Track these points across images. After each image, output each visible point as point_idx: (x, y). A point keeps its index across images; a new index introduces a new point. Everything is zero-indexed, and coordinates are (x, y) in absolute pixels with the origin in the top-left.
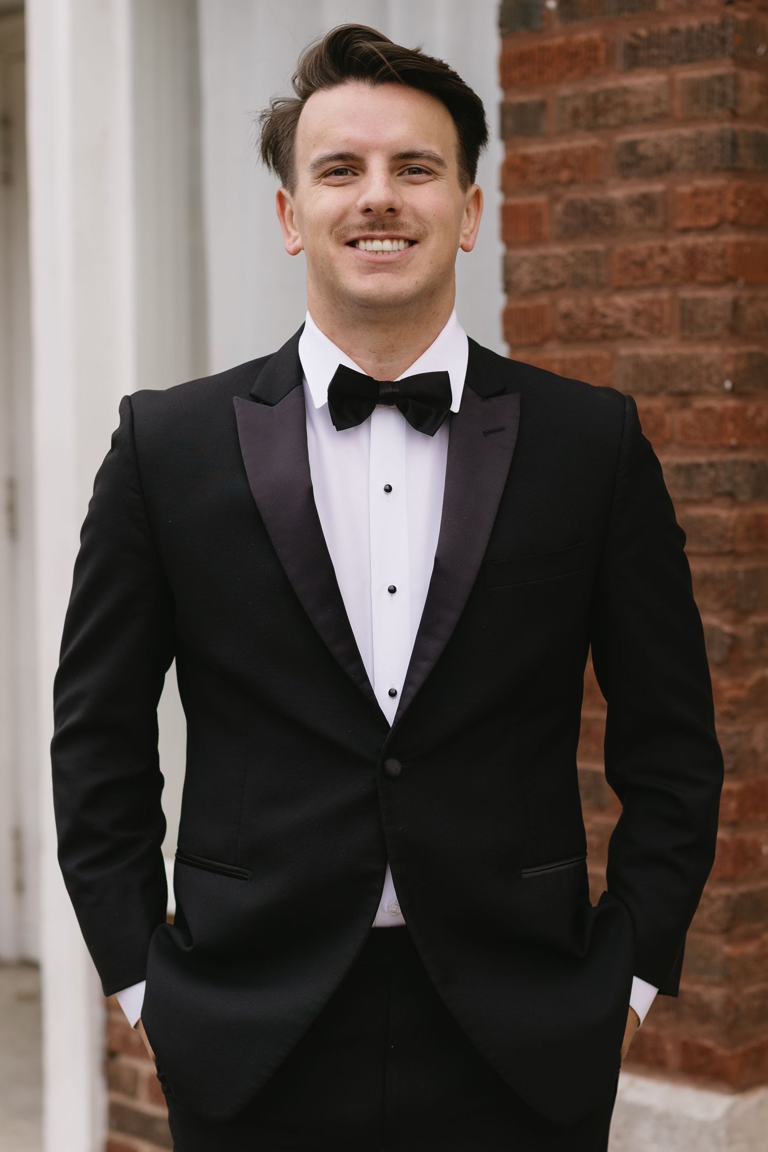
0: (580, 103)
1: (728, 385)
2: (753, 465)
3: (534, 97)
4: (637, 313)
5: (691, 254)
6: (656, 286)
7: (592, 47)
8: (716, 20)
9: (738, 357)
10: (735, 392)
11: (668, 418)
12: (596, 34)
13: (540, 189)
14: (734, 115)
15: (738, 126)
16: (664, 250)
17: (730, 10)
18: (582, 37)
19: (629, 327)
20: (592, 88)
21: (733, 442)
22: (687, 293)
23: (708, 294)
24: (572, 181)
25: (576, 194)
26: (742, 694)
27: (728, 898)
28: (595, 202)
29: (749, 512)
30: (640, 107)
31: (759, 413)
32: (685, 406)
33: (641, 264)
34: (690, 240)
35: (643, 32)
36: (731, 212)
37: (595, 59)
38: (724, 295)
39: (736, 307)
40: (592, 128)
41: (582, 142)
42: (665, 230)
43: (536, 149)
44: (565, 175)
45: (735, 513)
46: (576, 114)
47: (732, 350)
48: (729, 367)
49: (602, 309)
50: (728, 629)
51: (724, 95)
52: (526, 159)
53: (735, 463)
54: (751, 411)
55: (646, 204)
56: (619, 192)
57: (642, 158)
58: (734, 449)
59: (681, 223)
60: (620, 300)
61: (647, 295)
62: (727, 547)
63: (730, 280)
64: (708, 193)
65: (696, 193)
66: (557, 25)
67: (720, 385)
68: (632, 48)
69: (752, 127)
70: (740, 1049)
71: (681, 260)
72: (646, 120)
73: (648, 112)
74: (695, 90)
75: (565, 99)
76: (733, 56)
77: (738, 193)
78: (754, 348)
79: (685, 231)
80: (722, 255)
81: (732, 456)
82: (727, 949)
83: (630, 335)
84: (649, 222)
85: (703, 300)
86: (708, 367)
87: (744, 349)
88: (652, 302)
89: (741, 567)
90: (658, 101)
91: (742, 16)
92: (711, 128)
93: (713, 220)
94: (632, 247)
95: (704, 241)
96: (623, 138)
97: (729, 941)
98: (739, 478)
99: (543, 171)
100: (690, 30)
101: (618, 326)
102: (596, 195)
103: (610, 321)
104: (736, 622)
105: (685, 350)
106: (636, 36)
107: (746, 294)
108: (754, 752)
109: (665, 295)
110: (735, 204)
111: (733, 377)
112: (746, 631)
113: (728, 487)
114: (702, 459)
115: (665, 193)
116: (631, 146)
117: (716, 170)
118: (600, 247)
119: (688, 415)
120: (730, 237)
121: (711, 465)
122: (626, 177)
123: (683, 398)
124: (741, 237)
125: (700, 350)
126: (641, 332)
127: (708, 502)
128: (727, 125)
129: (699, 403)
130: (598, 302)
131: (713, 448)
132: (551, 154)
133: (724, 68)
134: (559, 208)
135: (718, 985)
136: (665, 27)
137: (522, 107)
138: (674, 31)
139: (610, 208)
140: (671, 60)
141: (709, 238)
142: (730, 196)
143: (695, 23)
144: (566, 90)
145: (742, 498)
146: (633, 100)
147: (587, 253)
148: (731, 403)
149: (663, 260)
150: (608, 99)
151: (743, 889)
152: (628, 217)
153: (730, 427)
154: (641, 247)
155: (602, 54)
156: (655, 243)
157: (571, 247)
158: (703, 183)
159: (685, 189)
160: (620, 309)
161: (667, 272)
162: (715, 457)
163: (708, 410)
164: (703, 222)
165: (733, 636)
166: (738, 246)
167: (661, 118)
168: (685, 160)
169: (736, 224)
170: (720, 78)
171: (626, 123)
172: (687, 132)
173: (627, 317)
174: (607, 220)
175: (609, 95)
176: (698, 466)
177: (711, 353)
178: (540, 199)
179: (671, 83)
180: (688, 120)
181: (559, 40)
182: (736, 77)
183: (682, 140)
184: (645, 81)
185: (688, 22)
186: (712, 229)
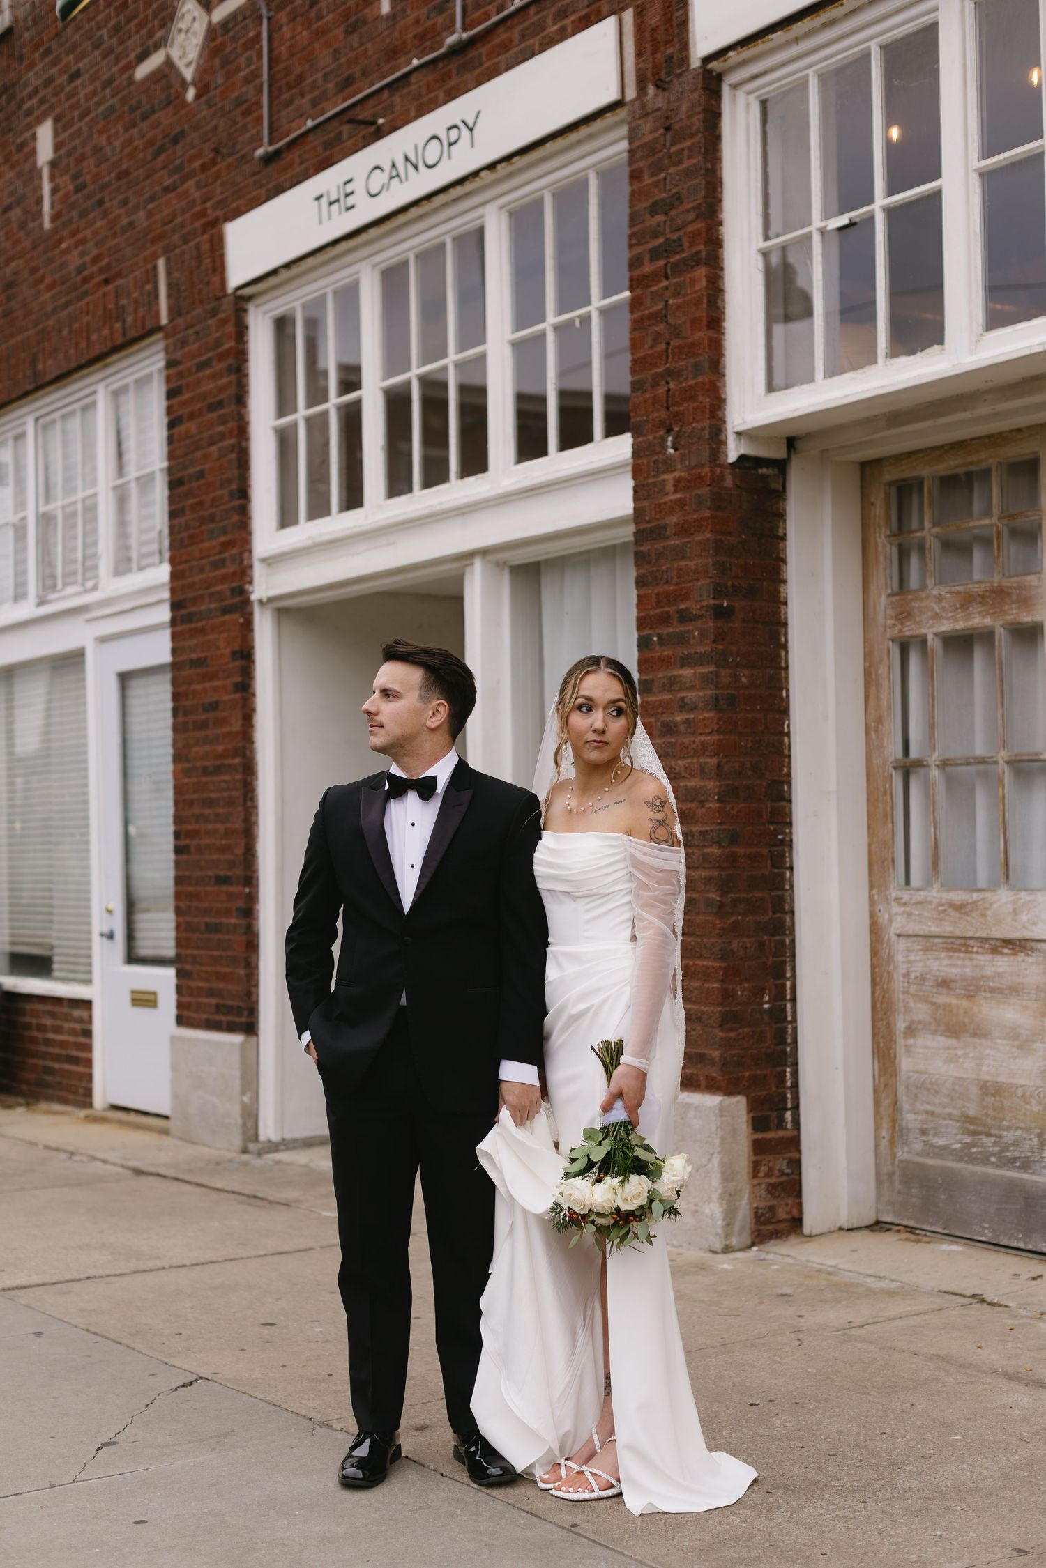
0: (665, 680)
1: (716, 797)
2: (729, 831)
3: (651, 677)
4: (686, 768)
5: (703, 743)
6: (692, 757)
7: (669, 657)
8: (710, 650)
9: (720, 786)
10: (719, 800)
11: (697, 812)
12: (670, 652)
13: (652, 715)
14: (717, 688)
15: (718, 692)
16: (694, 742)
17: (714, 645)
18: (665, 653)
19: (683, 774)
20: (669, 675)
21: (719, 821)
22: (702, 760)
23: (709, 760)
24: (663, 713)
25: (665, 718)
26: (726, 926)
27: (720, 1011)
28: (671, 722)
29: (727, 850)
30: (685, 683)
31: (732, 809)
32: (703, 806)
33: (687, 748)
34: (703, 738)
35: (686, 652)
36: (716, 727)
37: (670, 662)
38: (714, 761)
39: (718, 765)
40: (669, 691)
41: (666, 696)
42: (694, 733)
43: (651, 699)
44: (660, 710)
45: (720, 850)
46: (664, 685)
47: (718, 783)
48: (717, 790)
49: (674, 766)
50: (718, 899)
51: (712, 679)
52: (647, 702)
53: (720, 830)
54: (728, 808)
55: (687, 722)
56: (679, 718)
57: (686, 704)
58: (719, 824)
59: (699, 731)
60: (680, 762)
61: (689, 761)
62: (717, 865)
63: (717, 755)
64: (708, 719)
65: (704, 719)
66: (657, 648)
67: (713, 798)
68: (682, 659)
69: (725, 692)
70: (726, 1077)
71: (700, 746)
72: (687, 689)
73: (688, 685)
74: (703, 676)
75: (660, 678)
76: (716, 664)
77: (719, 719)
78: (730, 782)
79: (701, 734)
80: (713, 744)
81: (718, 827)
82: (721, 1034)
83: (684, 777)
84: (689, 730)
85: (706, 763)
86: (709, 790)
87: (723, 783)
88: (691, 763)
89: (723, 873)
90: (691, 682)
91: (720, 647)
92: (709, 692)
93: (710, 730)
94: (684, 740)
95: (707, 738)
96: (680, 695)
97: (721, 1031)
98: (722, 836)
99: (653, 708)
100: (701, 652)
101: (679, 773)
102: (671, 719)
103: (677, 771)
104: (721, 896)
105: (702, 784)
106: (683, 653)
107: (724, 760)
108: (732, 951)
109: (695, 760)
110: (717, 723)
111: (719, 794)
112: (728, 900)
113: (716, 840)
114: (708, 828)
115: (694, 719)
116: (683, 699)
117: (711, 709)
118: (673, 740)
119: (704, 810)
120: (715, 737)
121: (711, 831)
122: (681, 712)
123: (702, 802)
124: (722, 737)
125: (707, 783)
126: (687, 776)
127: (710, 846)
128: (714, 691)
129: (707, 805)
130: (673, 763)
131: (712, 824)
132: (656, 701)
133: (712, 668)
134: (659, 723)
135: (718, 1049)
136: (693, 651)
137: (646, 680)
138: (696, 653)
139: (676, 724)
140: (695, 665)
141: (709, 738)
142: (715, 721)
143: (702, 650)
144: (660, 675)
145: (723, 844)
146: (683, 680)
147: (669, 743)
148: (717, 805)
149: (694, 746)
150: (674, 679)
151: (727, 1008)
152: (682, 728)
153: (717, 815)
154: (687, 740)
155: (672, 660)
156: (692, 739)
157: (664, 740)
158: (706, 715)
159: (701, 717)
160: (680, 766)
161: (696, 751)
162: (712, 828)
163: (710, 808)
164: (707, 731)
165: (720, 902)
166: (719, 740)
167: (692, 688)
168: (701, 705)
169: (719, 731)
170: (711, 672)
171: (680, 689)
172: (701, 694)
173: (682, 769)
174: (675, 729)
175: (675, 677)
176: (707, 831)
177: (710, 784)
178: (653, 720)
179: (695, 673)
180: (701, 689)
181: (658, 654)
182: (717, 672)
183: (699, 697)
184: (687, 672)
185: (701, 649)
186: (710, 733)
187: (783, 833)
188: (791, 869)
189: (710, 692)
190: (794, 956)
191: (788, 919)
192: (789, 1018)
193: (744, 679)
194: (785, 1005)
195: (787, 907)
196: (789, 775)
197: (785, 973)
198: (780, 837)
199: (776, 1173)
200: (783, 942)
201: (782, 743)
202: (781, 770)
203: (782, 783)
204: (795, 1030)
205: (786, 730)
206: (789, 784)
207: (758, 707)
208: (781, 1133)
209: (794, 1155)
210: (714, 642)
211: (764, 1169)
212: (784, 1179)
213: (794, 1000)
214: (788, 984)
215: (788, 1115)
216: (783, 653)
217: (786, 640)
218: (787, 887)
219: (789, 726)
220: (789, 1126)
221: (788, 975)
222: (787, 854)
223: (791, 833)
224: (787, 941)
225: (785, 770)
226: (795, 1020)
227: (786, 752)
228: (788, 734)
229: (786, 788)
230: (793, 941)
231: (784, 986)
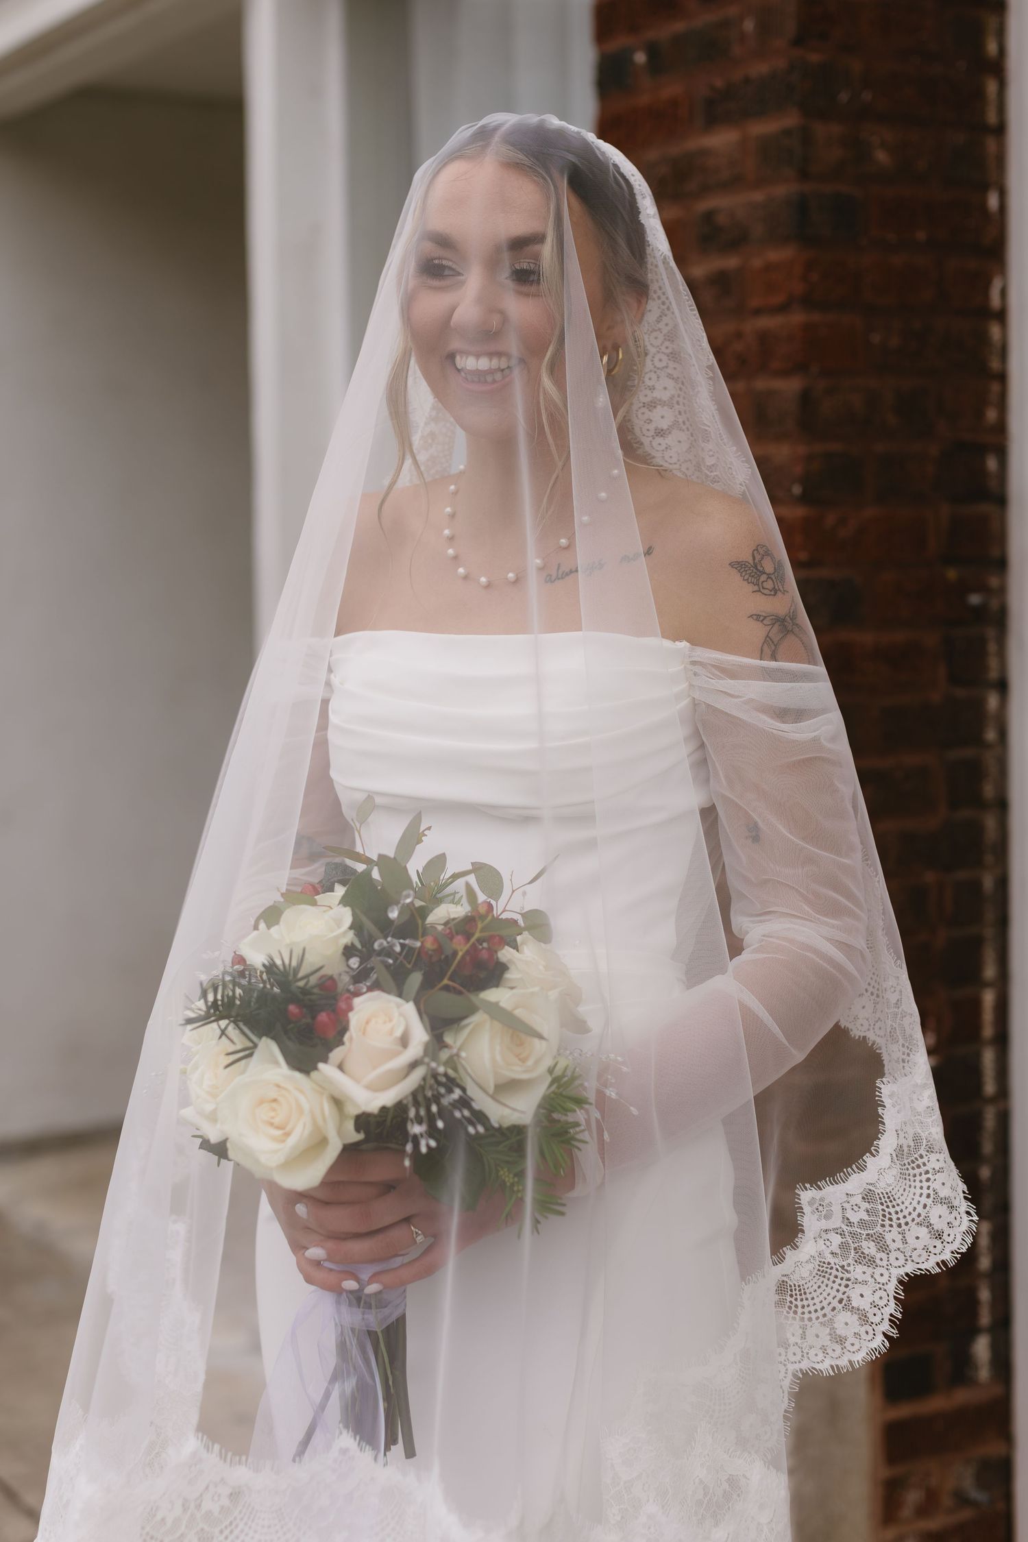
1: (797, 490)
2: (834, 583)
5: (764, 338)
7: (675, 103)
8: (785, 67)
9: (811, 457)
10: (804, 498)
12: (679, 89)
14: (804, 175)
15: (806, 189)
16: (739, 335)
18: (667, 93)
21: (803, 556)
22: (761, 385)
23: (779, 384)
30: (717, 170)
31: (841, 522)
34: (762, 323)
35: (719, 84)
36: (798, 289)
37: (678, 118)
39: (805, 398)
42: (740, 311)
47: (803, 450)
48: (799, 469)
51: (791, 152)
53: (806, 581)
54: (830, 521)
56: (699, 270)
57: (718, 230)
58: (804, 564)
59: (754, 303)
63: (801, 368)
64: (778, 267)
65: (767, 268)
66: (646, 82)
67: (789, 490)
68: (710, 103)
69: (829, 188)
71: (755, 347)
72: (725, 186)
73: (725, 175)
74: (765, 148)
76: (799, 107)
77: (808, 265)
78: (834, 447)
79: (758, 312)
80: (791, 339)
81: (801, 573)
85: (774, 393)
87: (818, 448)
90: (732, 163)
91: (815, 58)
92: (781, 190)
93: (783, 299)
95: (774, 322)
96: (704, 205)
98: (812, 599)
100: (761, 78)
106: (713, 88)
107: (822, 384)
110: (802, 279)
111: (805, 480)
115: (739, 269)
116: (710, 215)
117: (785, 240)
120: (799, 317)
124: (810, 317)
128: (795, 188)
133: (790, 120)
136: (739, 76)
138: (747, 80)
140: (745, 114)
141: (780, 320)
142: (797, 272)
143: (765, 70)
146: (712, 163)
148: (800, 512)
149: (738, 347)
150: (689, 164)
153: (799, 539)
155: (684, 112)
158: (773, 256)
159: (757, 263)
164: (774, 301)
166: (807, 327)
167: (735, 183)
169: (804, 302)
170: (787, 133)
171: (705, 190)
172: (758, 196)
175: (691, 156)
179: (744, 140)
180: (759, 183)
181: (648, 99)
182: (805, 132)
183: (755, 206)
184: (721, 140)
185: (760, 69)
186: (783, 309)
187: (983, 589)
188: (1002, 686)
189: (783, 190)
190: (1003, 922)
191: (990, 822)
192: (990, 1088)
193: (881, 156)
194: (978, 1056)
195: (989, 791)
196: (1001, 428)
197: (978, 967)
198: (975, 599)
199: (947, 1501)
200: (976, 885)
201: (982, 338)
202: (980, 414)
203: (981, 450)
204: (1004, 1120)
205: (995, 301)
206: (1001, 452)
207: (921, 236)
208: (962, 1397)
209: (993, 1449)
210: (798, 42)
211: (913, 1497)
212: (966, 1514)
213: (1002, 1040)
214: (989, 998)
215: (982, 1348)
216: (992, 87)
217: (1002, 51)
218: (991, 735)
219: (1004, 293)
220: (984, 1374)
221: (990, 972)
222: (992, 647)
223: (1002, 591)
224: (988, 882)
225: (991, 415)
226: (1003, 1092)
227: (995, 364)
228: (1001, 316)
229: (992, 464)
230: (1003, 883)
231: (976, 1004)
